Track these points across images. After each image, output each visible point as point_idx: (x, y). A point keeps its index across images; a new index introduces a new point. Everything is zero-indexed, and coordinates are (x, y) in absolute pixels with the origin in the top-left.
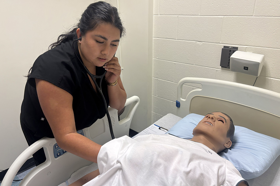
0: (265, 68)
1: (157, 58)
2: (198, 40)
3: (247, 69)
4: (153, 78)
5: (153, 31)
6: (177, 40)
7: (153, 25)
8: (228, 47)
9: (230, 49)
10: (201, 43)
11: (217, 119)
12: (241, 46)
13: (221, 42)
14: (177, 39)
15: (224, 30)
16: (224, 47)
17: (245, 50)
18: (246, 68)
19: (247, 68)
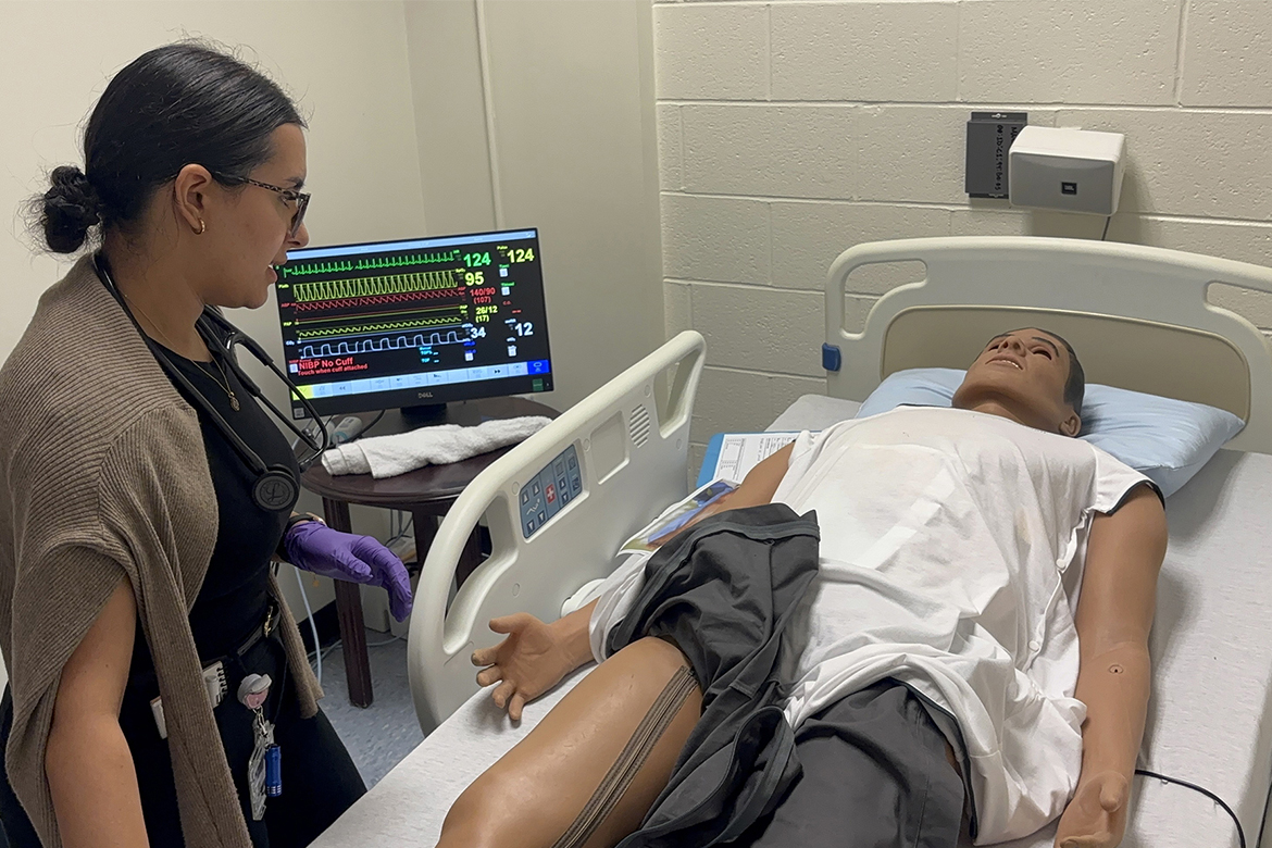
0: (1131, 181)
1: (681, 191)
2: (862, 98)
3: (1074, 192)
4: (666, 280)
5: (656, 71)
6: (772, 105)
7: (655, 48)
8: (988, 115)
9: (999, 122)
10: (880, 108)
11: (1030, 349)
12: (1037, 108)
13: (958, 99)
14: (772, 101)
15: (966, 51)
16: (975, 115)
17: (1053, 121)
18: (1070, 188)
19: (1074, 185)
